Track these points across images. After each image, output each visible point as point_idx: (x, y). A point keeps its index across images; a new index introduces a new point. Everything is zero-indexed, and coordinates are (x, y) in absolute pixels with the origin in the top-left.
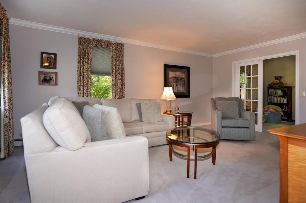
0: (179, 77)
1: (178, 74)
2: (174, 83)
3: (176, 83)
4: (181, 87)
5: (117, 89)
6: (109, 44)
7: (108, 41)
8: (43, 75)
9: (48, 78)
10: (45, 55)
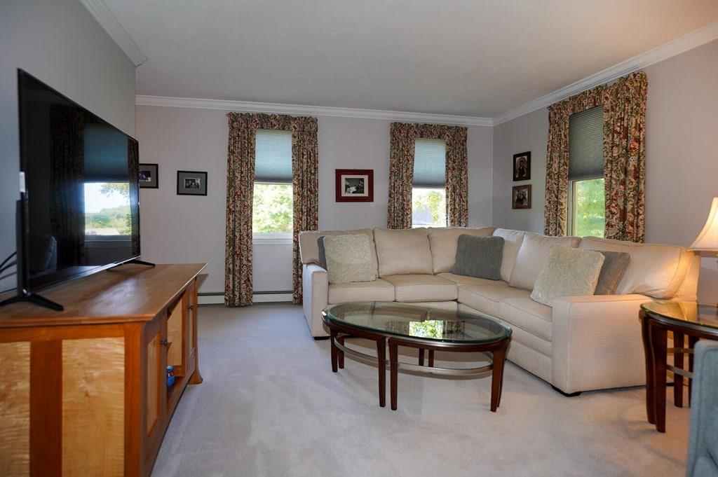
5: (610, 211)
6: (599, 94)
7: (599, 90)
8: (517, 193)
9: (522, 196)
10: (517, 159)
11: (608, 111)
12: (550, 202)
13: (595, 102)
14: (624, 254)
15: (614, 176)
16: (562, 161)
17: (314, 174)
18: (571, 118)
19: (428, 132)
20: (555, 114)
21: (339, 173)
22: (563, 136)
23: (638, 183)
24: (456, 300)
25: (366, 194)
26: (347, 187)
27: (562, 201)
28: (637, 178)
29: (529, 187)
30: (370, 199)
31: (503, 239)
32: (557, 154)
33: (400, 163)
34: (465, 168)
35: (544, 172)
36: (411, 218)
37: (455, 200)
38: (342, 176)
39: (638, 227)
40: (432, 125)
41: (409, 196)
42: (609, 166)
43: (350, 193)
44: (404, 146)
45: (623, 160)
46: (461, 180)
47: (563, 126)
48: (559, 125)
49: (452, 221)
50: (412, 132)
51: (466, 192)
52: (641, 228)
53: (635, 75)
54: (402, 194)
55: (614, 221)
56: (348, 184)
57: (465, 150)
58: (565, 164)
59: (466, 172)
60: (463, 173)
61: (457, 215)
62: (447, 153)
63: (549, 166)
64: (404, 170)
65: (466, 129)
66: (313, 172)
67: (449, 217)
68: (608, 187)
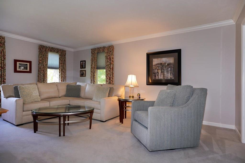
0: (166, 63)
1: (165, 60)
2: (159, 70)
3: (161, 70)
4: (168, 73)
5: (107, 78)
6: (104, 48)
7: (104, 47)
8: (81, 72)
9: (83, 73)
10: (82, 62)
11: (106, 53)
12: (92, 75)
13: (103, 50)
14: (113, 87)
15: (108, 69)
16: (95, 64)
17: (4, 60)
18: (97, 53)
19: (53, 50)
20: (93, 51)
21: (16, 61)
22: (95, 58)
23: (113, 71)
24: (69, 104)
25: (28, 70)
26: (19, 67)
27: (95, 75)
28: (112, 70)
29: (85, 71)
30: (30, 72)
31: (80, 85)
32: (94, 62)
33: (43, 60)
34: (65, 63)
35: (90, 67)
36: (47, 79)
37: (62, 74)
38: (17, 62)
39: (113, 81)
40: (54, 48)
41: (46, 72)
42: (107, 66)
43: (21, 69)
44: (44, 54)
45: (110, 65)
46: (64, 67)
47: (95, 55)
48: (94, 54)
49: (61, 81)
50: (47, 49)
51: (66, 71)
52: (113, 82)
53: (112, 46)
54: (44, 71)
55: (108, 80)
56: (20, 66)
57: (65, 58)
58: (96, 65)
59: (66, 65)
60: (65, 65)
61: (63, 78)
62: (60, 58)
63: (92, 65)
64: (45, 63)
65: (66, 51)
66: (3, 59)
67: (60, 79)
68: (106, 72)
